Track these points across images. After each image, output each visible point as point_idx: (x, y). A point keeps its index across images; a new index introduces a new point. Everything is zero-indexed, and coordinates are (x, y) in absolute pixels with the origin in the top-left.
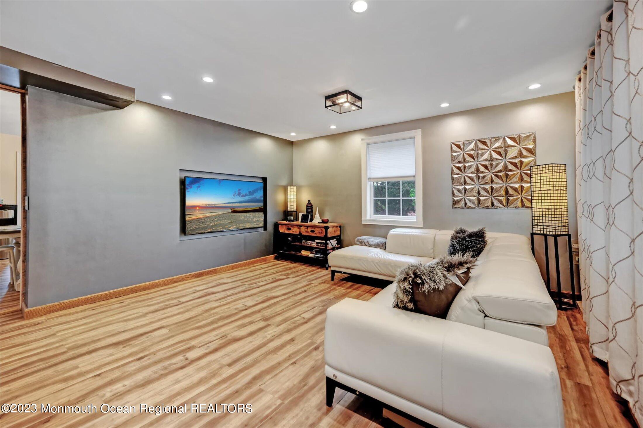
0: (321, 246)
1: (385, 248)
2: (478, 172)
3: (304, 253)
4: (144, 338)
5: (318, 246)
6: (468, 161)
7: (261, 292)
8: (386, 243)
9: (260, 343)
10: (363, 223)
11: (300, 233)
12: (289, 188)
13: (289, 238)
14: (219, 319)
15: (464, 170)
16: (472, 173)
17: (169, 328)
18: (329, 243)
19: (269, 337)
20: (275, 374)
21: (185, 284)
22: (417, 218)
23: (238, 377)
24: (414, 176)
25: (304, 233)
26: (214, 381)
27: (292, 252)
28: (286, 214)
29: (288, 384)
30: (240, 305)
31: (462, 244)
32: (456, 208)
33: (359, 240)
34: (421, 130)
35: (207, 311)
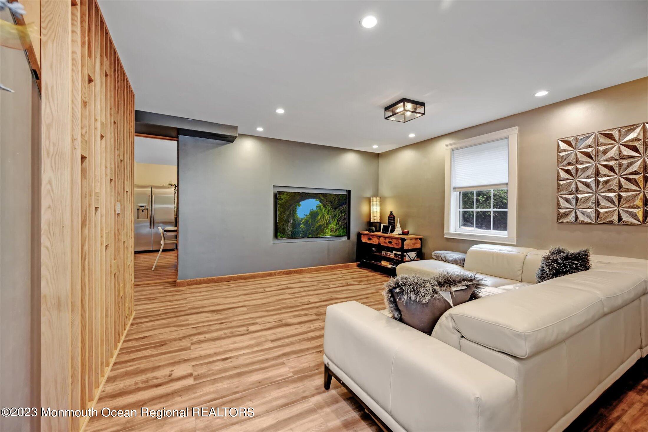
0: (398, 258)
1: (463, 265)
2: (597, 176)
3: (384, 263)
4: (230, 311)
5: (396, 257)
6: (583, 162)
7: (328, 293)
8: (464, 259)
9: (304, 331)
10: (445, 237)
11: (379, 244)
12: (373, 199)
13: (373, 248)
14: (284, 308)
15: (576, 173)
16: (588, 177)
17: (248, 307)
18: (407, 256)
19: (313, 328)
20: (300, 355)
21: (276, 278)
22: (508, 233)
23: (273, 350)
24: (507, 184)
25: (382, 243)
26: (256, 349)
27: (374, 262)
28: (370, 225)
29: (306, 365)
30: (305, 300)
31: (552, 266)
32: (562, 222)
33: (436, 254)
34: (517, 127)
35: (279, 300)
